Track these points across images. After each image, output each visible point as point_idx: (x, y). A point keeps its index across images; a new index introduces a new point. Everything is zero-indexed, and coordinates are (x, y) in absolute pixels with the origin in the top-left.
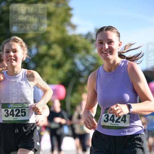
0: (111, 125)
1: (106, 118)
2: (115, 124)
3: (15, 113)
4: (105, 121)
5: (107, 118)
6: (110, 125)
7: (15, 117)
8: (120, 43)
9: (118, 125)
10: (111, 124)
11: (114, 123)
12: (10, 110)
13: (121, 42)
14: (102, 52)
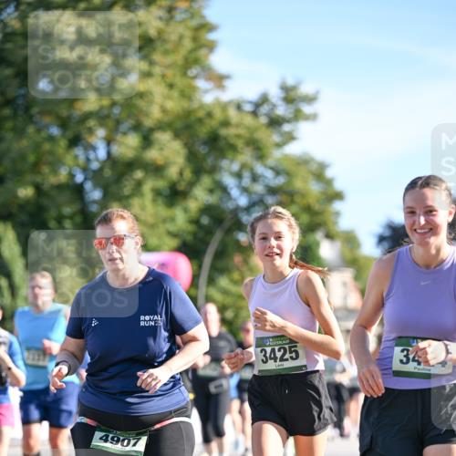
0: (416, 371)
1: (405, 356)
3: (279, 355)
4: (401, 361)
5: (407, 356)
6: (412, 370)
7: (278, 363)
10: (415, 368)
11: (422, 366)
12: (268, 350)
14: (415, 230)
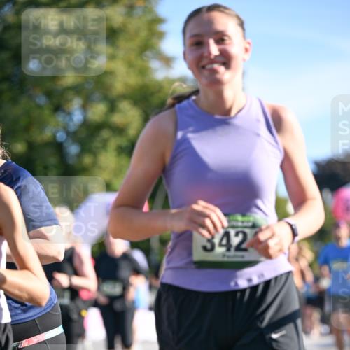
0: (226, 259)
1: (208, 240)
2: (235, 256)
4: (205, 248)
5: (211, 241)
8: (248, 46)
9: (243, 257)
10: (224, 256)
11: (232, 252)
13: (249, 43)
14: (204, 67)
